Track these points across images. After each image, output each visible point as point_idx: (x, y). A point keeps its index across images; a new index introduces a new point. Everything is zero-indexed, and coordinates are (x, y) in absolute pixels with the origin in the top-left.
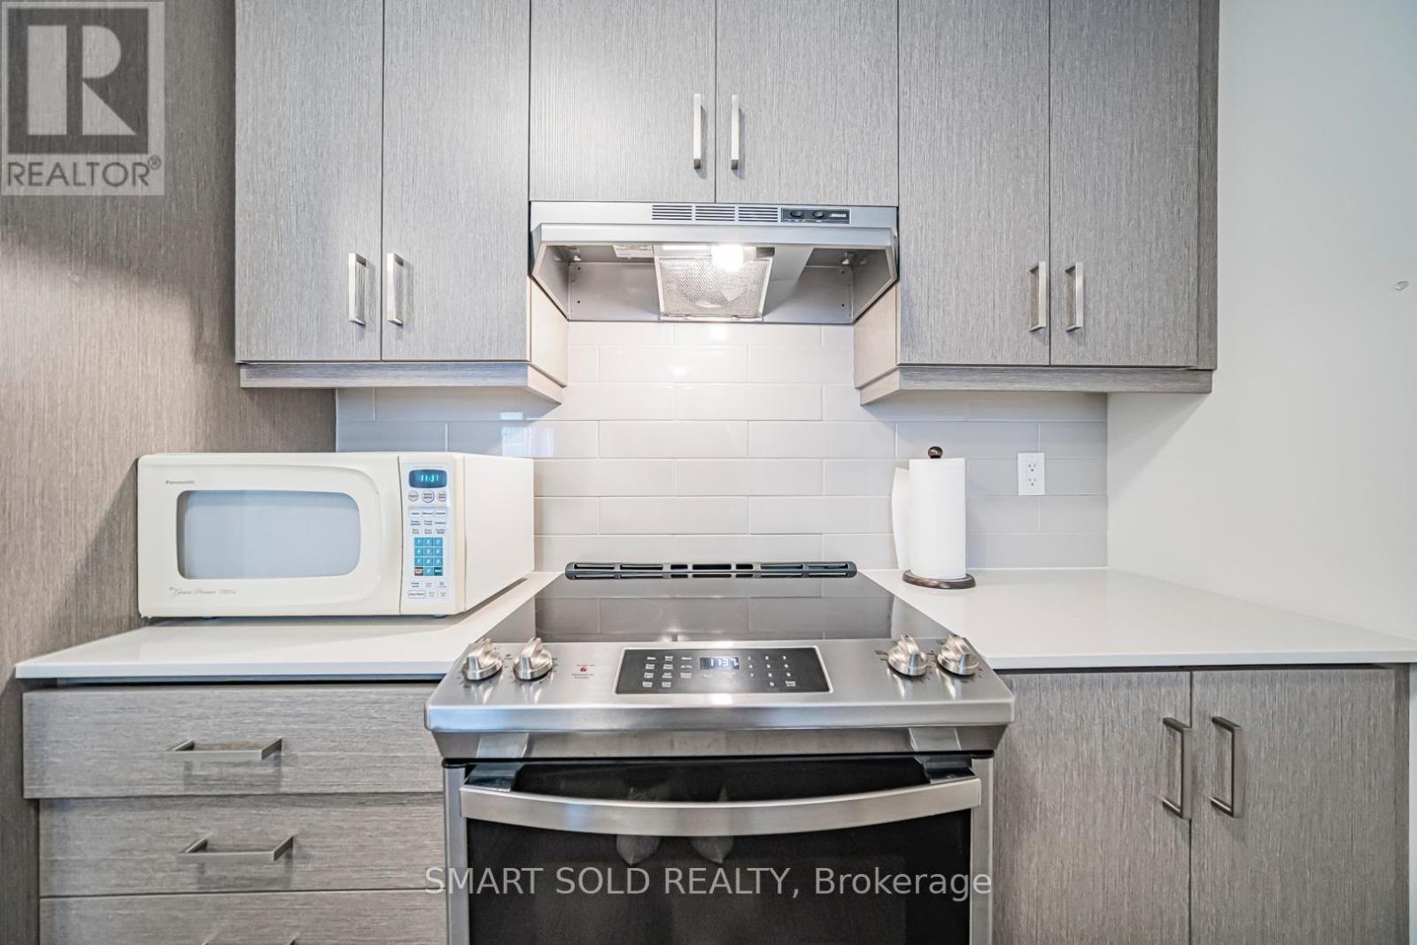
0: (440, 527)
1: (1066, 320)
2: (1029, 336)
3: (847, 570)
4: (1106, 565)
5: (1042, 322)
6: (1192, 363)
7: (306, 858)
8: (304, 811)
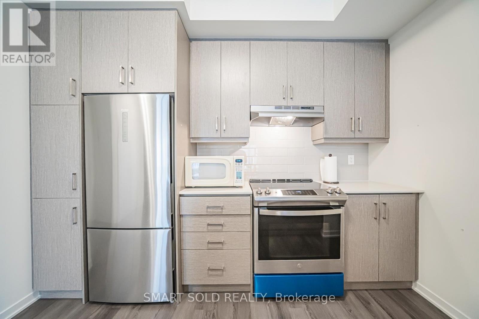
0: (241, 170)
1: (358, 128)
2: (351, 132)
3: (311, 181)
4: (368, 180)
5: (353, 129)
6: (384, 137)
7: (225, 226)
8: (225, 218)
